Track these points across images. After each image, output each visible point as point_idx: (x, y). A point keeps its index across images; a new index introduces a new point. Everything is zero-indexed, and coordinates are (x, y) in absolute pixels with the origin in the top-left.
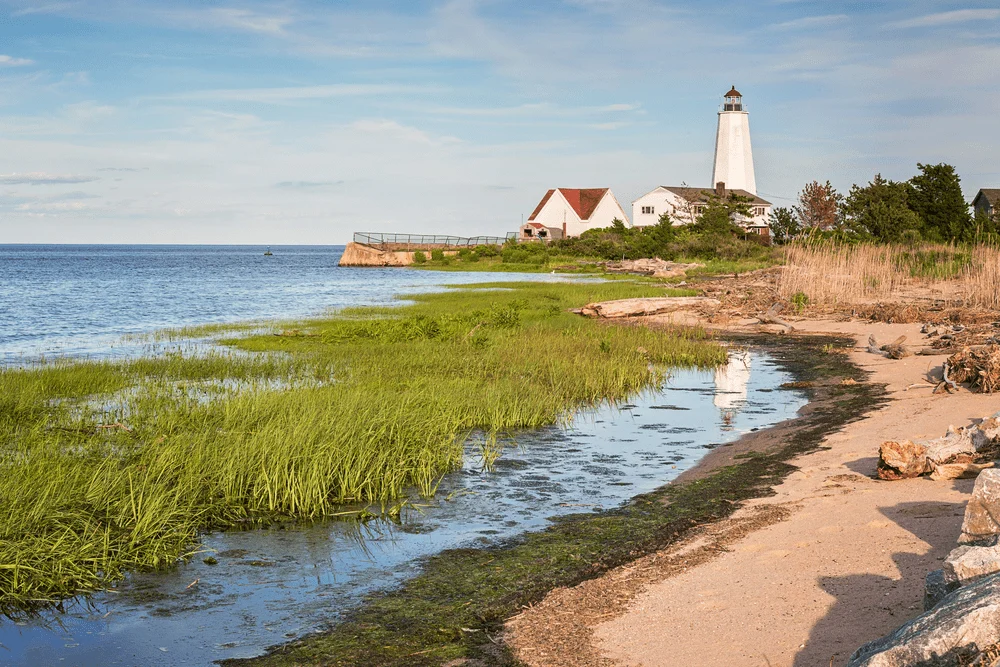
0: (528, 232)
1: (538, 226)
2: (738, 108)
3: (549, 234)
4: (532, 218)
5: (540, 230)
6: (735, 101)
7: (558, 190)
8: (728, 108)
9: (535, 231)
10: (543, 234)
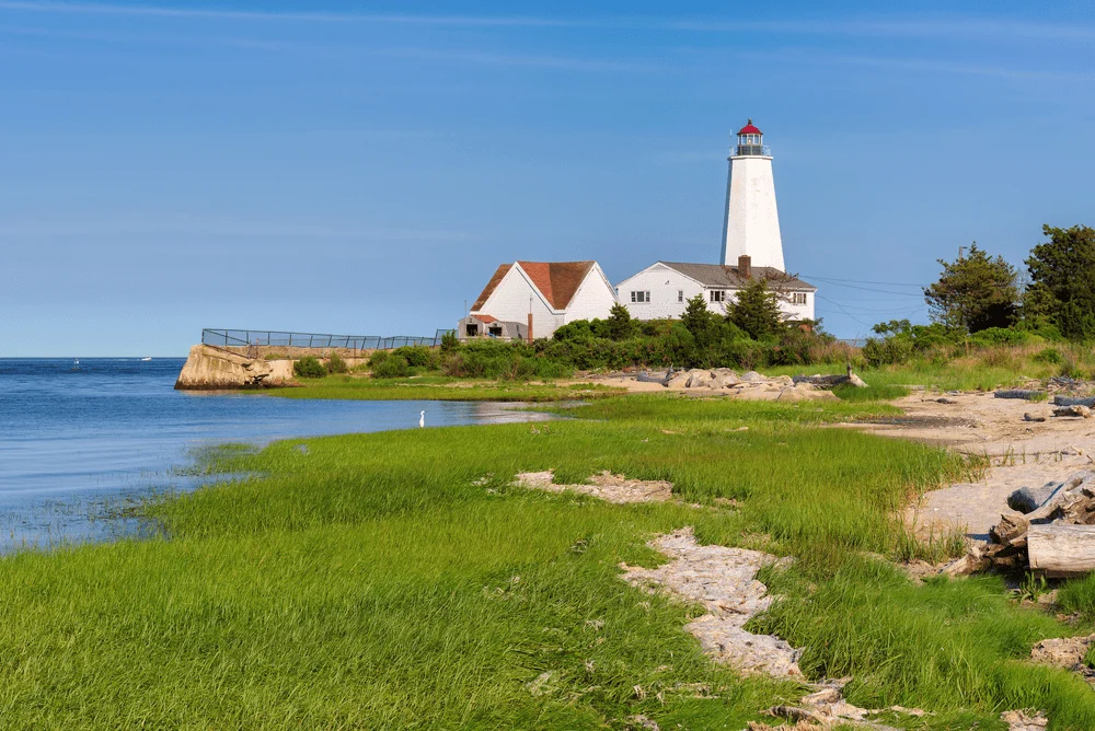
0: (472, 329)
1: (488, 319)
2: (758, 151)
3: (504, 331)
4: (477, 308)
5: (491, 325)
6: (751, 141)
7: (516, 264)
8: (743, 151)
9: (484, 328)
10: (496, 331)
